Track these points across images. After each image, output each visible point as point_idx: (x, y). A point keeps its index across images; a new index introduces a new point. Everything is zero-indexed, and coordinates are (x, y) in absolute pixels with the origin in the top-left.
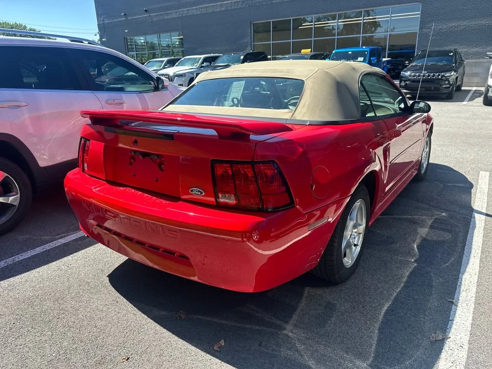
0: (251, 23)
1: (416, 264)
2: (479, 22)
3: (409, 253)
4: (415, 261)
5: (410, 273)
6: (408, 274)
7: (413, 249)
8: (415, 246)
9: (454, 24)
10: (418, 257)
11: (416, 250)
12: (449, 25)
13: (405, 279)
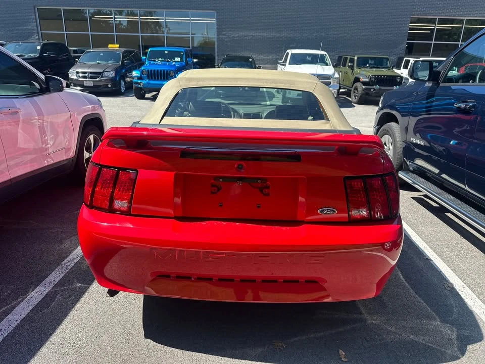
0: (34, 7)
2: (262, 34)
9: (244, 34)
12: (240, 34)
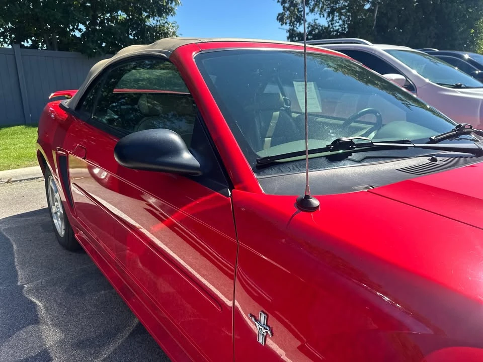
1: (19, 284)
3: (37, 291)
4: (22, 287)
5: (17, 274)
6: (19, 273)
7: (38, 298)
8: (38, 303)
10: (24, 292)
11: (33, 299)
13: (18, 268)
